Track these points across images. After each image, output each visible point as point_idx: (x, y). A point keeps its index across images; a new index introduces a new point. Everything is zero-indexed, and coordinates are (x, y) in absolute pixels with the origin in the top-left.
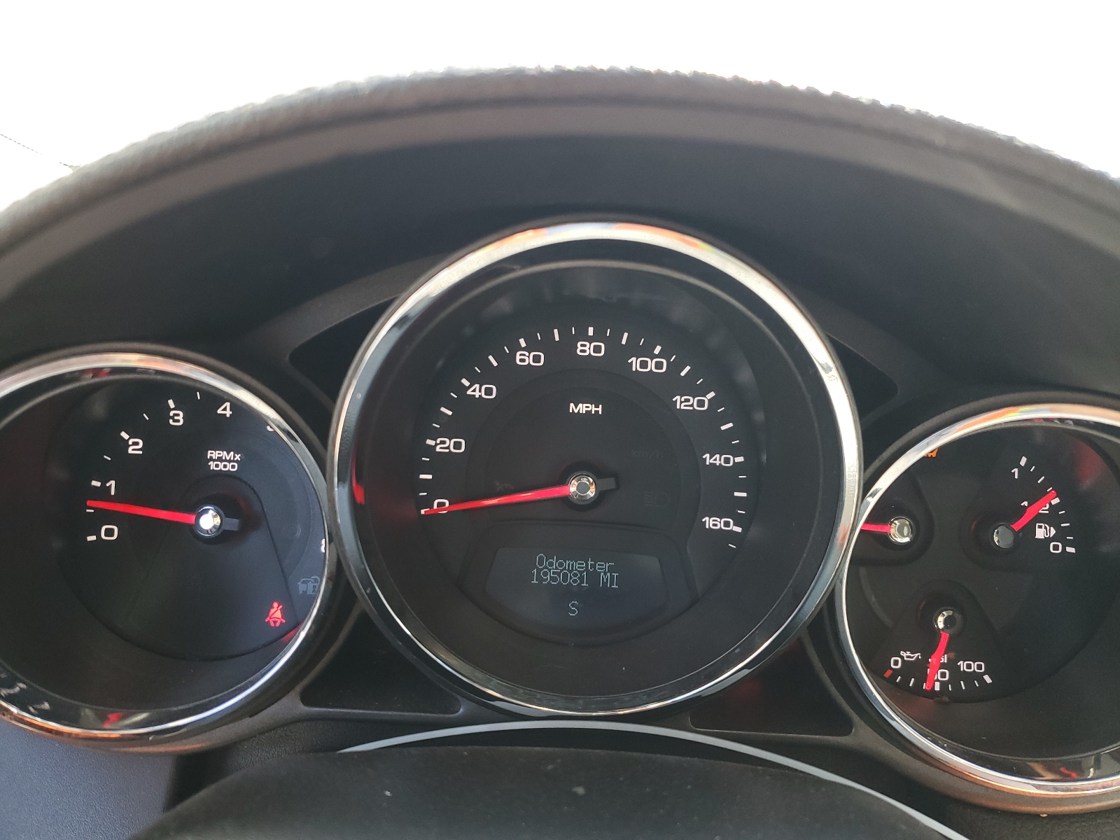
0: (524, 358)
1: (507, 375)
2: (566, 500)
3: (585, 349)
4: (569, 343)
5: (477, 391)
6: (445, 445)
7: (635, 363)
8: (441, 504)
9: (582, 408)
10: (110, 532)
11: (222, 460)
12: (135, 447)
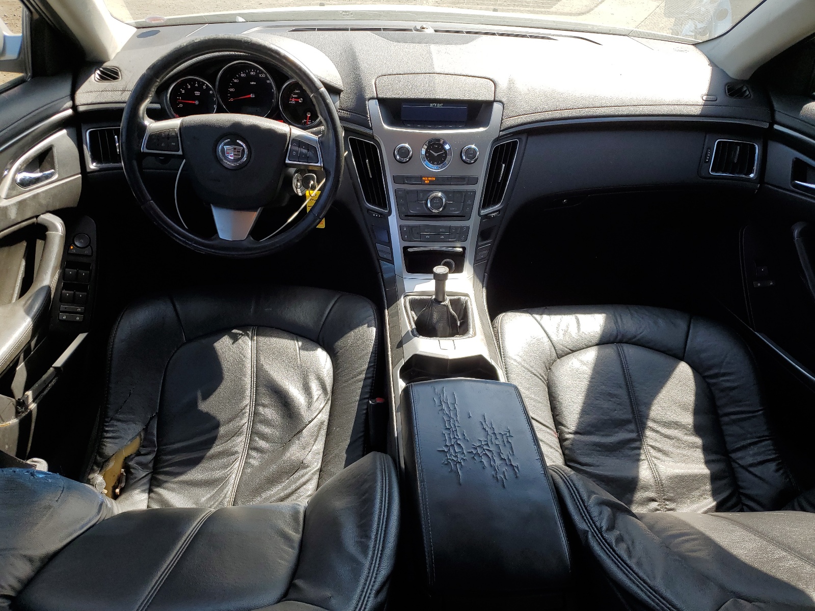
0: (242, 75)
1: (240, 78)
2: (250, 97)
3: (252, 73)
4: (249, 72)
5: (235, 81)
6: (232, 90)
7: (260, 75)
8: (232, 100)
9: (252, 83)
10: (181, 105)
11: (197, 93)
12: (183, 92)
